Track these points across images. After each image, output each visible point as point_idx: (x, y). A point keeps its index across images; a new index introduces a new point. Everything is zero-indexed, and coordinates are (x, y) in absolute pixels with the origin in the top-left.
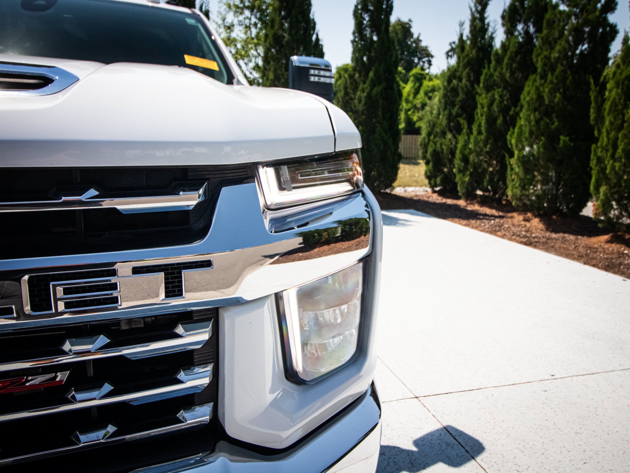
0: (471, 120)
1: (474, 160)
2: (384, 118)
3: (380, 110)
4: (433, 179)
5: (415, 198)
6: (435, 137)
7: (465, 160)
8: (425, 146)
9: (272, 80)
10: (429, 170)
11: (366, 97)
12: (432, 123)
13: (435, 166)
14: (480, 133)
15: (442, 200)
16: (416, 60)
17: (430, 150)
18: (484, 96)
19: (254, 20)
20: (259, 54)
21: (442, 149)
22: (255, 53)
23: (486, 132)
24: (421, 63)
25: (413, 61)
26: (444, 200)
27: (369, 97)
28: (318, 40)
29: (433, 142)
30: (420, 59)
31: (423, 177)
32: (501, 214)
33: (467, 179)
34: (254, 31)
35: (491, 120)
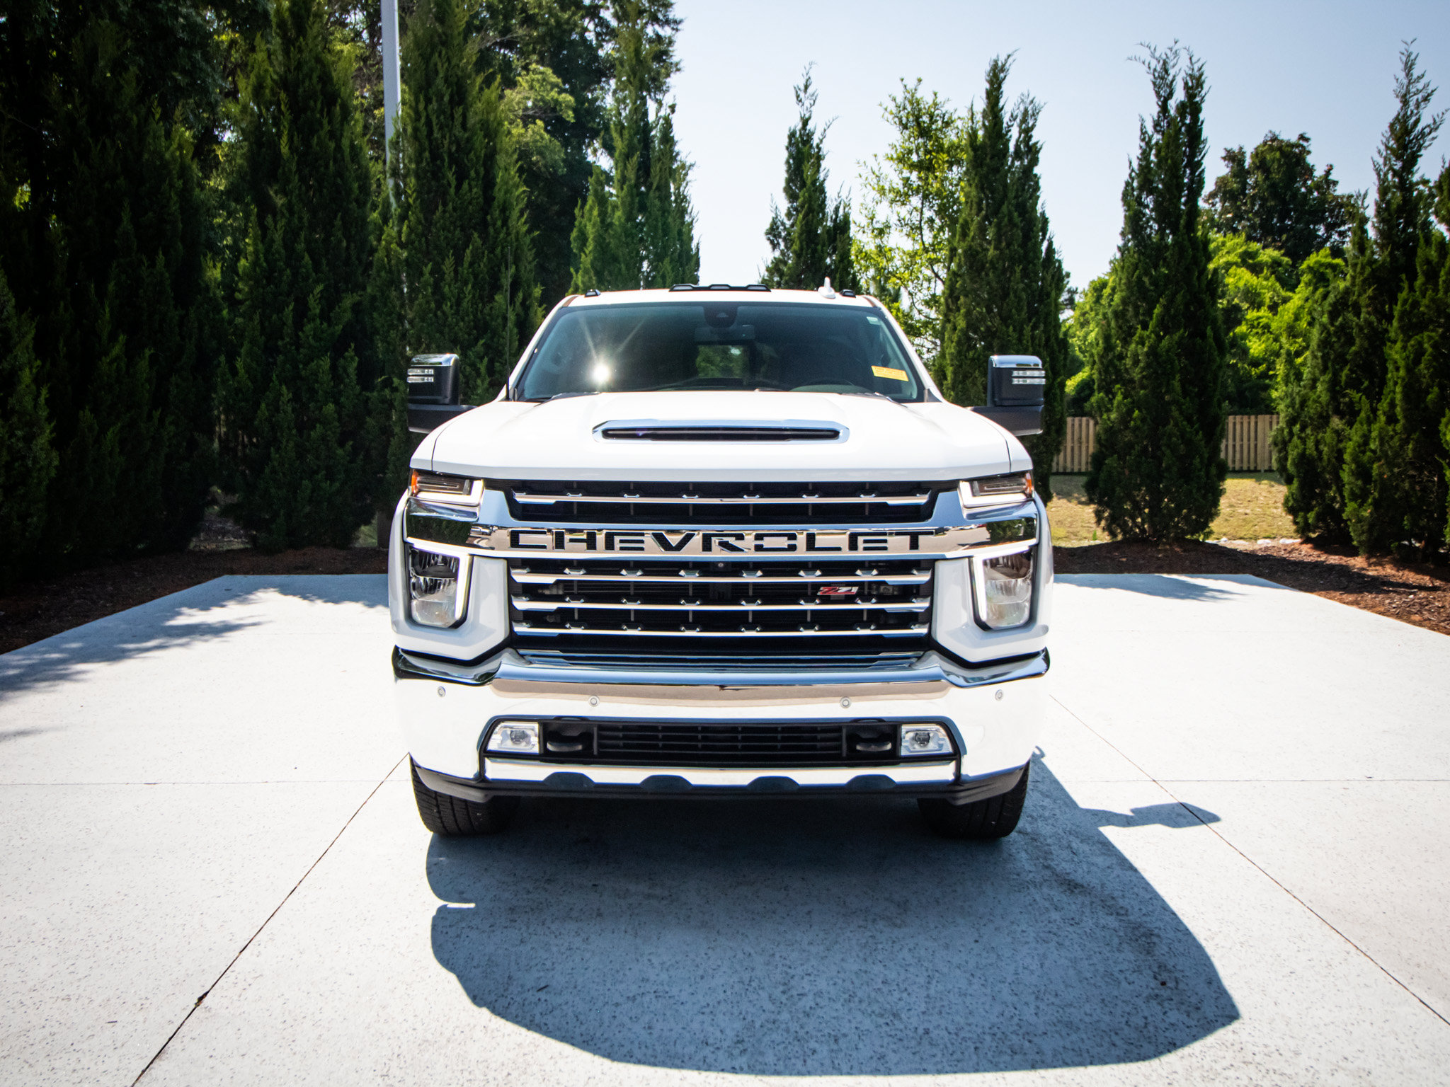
0: (1375, 394)
1: (1381, 475)
2: (1185, 393)
3: (1178, 377)
4: (1301, 514)
5: (1260, 554)
6: (1303, 429)
7: (1363, 472)
8: (1282, 445)
9: (962, 330)
10: (1293, 494)
11: (1147, 354)
12: (1298, 400)
13: (1302, 487)
14: (1392, 419)
15: (1319, 556)
16: (1321, 231)
17: (1293, 454)
18: (1399, 345)
19: (928, 214)
20: (937, 276)
21: (1320, 452)
22: (928, 273)
23: (1405, 417)
24: (1335, 237)
25: (1313, 234)
26: (1323, 558)
27: (1153, 352)
28: (1050, 250)
29: (1299, 438)
30: (1330, 228)
31: (1280, 511)
32: (1437, 583)
33: (1366, 513)
34: (928, 237)
35: (1413, 392)
